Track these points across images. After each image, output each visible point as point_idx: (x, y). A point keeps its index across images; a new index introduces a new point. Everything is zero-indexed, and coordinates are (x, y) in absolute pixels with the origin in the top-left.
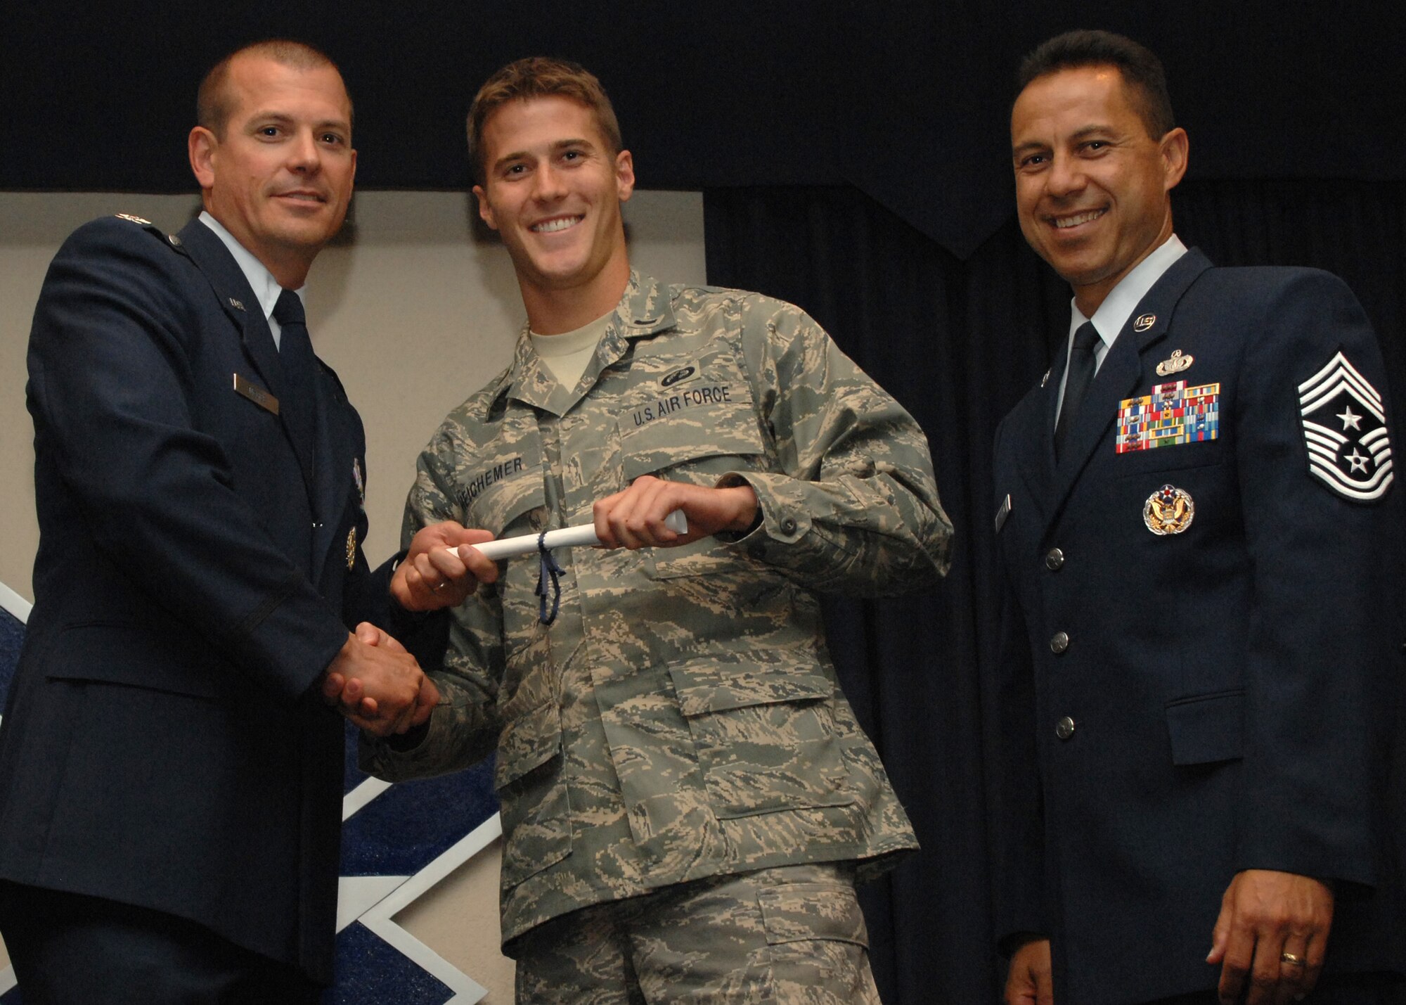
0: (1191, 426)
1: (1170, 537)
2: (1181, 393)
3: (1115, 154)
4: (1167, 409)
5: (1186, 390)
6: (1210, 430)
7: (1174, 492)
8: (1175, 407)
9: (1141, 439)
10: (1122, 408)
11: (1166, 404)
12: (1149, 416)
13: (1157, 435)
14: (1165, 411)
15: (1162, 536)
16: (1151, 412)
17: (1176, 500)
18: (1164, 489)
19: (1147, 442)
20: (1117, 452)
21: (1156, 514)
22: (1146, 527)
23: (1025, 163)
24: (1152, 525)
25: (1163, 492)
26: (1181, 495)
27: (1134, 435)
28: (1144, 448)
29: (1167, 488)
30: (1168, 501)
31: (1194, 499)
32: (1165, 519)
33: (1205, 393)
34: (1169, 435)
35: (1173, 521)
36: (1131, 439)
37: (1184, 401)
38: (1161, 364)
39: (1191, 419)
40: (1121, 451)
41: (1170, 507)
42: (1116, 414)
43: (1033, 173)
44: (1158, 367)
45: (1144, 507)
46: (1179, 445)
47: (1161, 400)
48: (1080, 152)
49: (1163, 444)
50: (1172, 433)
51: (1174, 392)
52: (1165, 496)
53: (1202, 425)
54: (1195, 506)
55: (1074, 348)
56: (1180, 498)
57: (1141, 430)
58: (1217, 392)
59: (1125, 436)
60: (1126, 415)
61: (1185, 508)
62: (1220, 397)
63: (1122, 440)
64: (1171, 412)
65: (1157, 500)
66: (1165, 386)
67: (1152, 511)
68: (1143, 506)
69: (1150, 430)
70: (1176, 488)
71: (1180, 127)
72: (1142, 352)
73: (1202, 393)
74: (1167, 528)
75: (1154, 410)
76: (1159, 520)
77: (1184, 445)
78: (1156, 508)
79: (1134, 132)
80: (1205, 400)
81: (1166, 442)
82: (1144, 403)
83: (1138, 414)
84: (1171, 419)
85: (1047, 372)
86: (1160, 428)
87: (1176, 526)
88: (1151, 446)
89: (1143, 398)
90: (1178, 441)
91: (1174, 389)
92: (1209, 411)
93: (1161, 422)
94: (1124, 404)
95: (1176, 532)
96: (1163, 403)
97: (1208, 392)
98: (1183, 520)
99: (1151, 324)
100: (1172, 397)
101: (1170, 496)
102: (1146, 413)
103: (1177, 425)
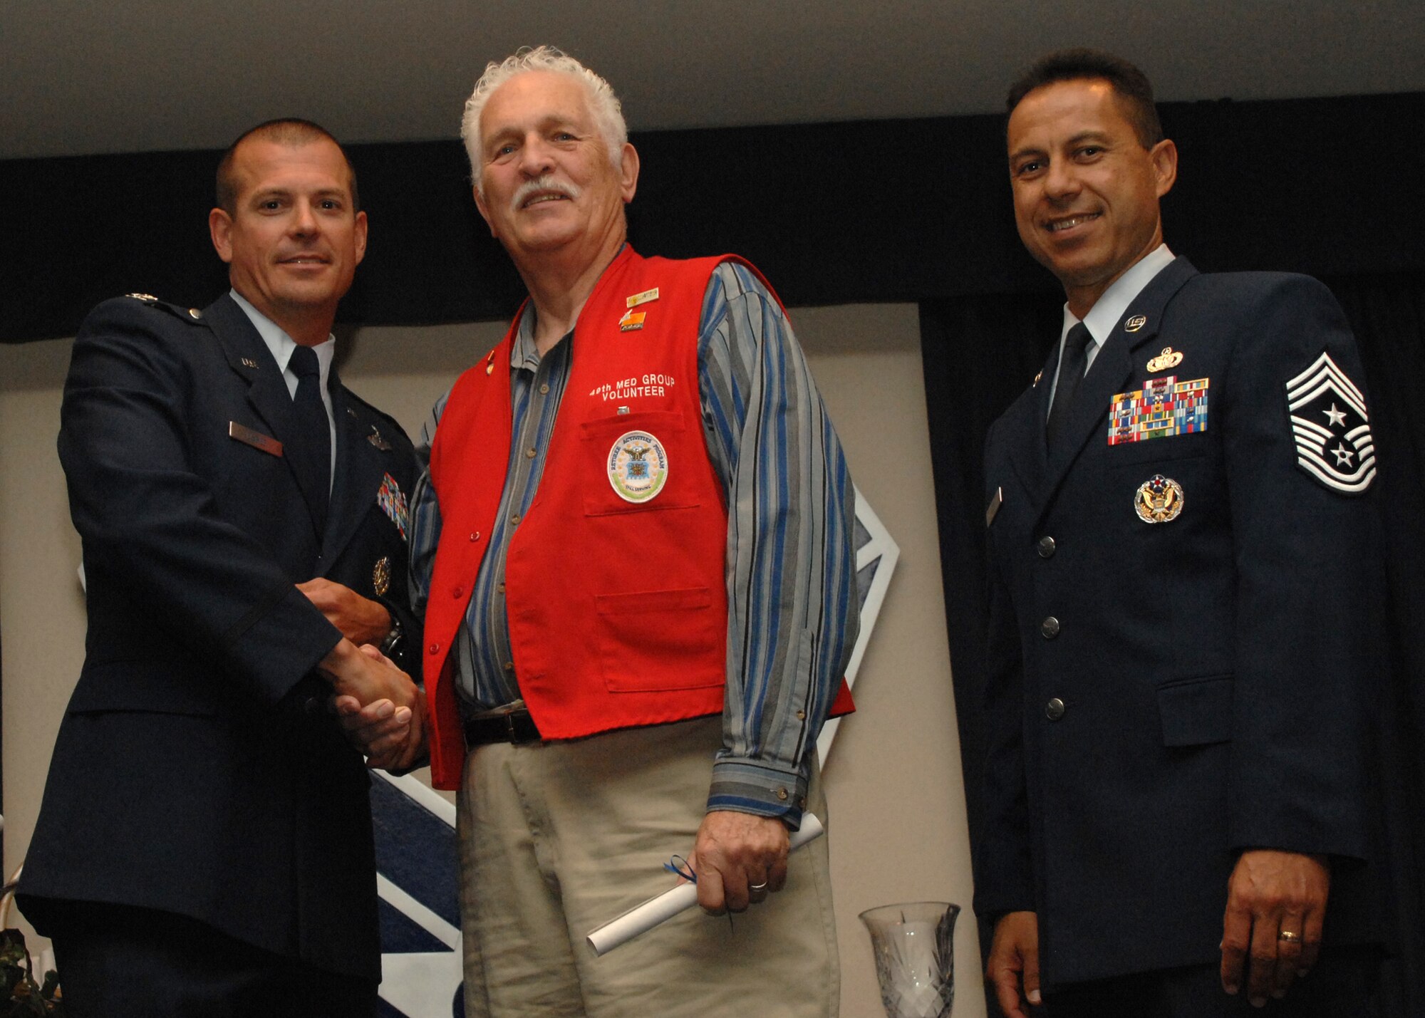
0: (1181, 419)
1: (1160, 525)
2: (1172, 387)
3: (1109, 159)
4: (1158, 403)
5: (1176, 384)
6: (1199, 422)
7: (1164, 482)
8: (1166, 401)
9: (1132, 431)
10: (1114, 402)
11: (1157, 398)
12: (1140, 410)
13: (1147, 428)
14: (1156, 405)
15: (1153, 524)
16: (1142, 405)
17: (1165, 490)
18: (1154, 479)
19: (1138, 434)
20: (1109, 444)
21: (1146, 502)
22: (1137, 515)
23: (1021, 171)
24: (1143, 515)
25: (1153, 482)
26: (1171, 485)
27: (1125, 428)
28: (1135, 440)
29: (1157, 478)
30: (1159, 491)
31: (1183, 488)
32: (1155, 507)
33: (1195, 388)
34: (1160, 428)
35: (1164, 510)
36: (1122, 432)
37: (1175, 395)
38: (1152, 361)
39: (1181, 413)
40: (1113, 443)
41: (1160, 497)
42: (1108, 408)
43: (1030, 180)
44: (1149, 364)
45: (1135, 496)
46: (1168, 437)
47: (1152, 395)
48: (1074, 157)
49: (1154, 436)
50: (1162, 425)
51: (1165, 387)
52: (1155, 486)
53: (1191, 418)
54: (1184, 495)
55: (1066, 346)
56: (1170, 487)
57: (1132, 422)
58: (1207, 387)
59: (1117, 429)
60: (1117, 409)
61: (1175, 497)
62: (1209, 391)
63: (1113, 432)
64: (1161, 405)
65: (1148, 489)
66: (1156, 382)
67: (1143, 500)
68: (1134, 494)
69: (1141, 423)
70: (1166, 478)
71: (1170, 138)
72: (1134, 350)
73: (1191, 387)
74: (1157, 516)
75: (1145, 404)
76: (1150, 509)
77: (1174, 436)
78: (1147, 497)
79: (1127, 141)
80: (1194, 394)
81: (1156, 434)
82: (1136, 397)
83: (1129, 408)
84: (1161, 413)
85: (1039, 373)
86: (1151, 421)
87: (1166, 514)
88: (1141, 439)
89: (1134, 392)
90: (1168, 433)
91: (1165, 384)
92: (1198, 405)
93: (1151, 415)
94: (1116, 398)
95: (1166, 520)
96: (1154, 397)
97: (1197, 387)
98: (1173, 509)
99: (1141, 324)
100: (1163, 392)
101: (1160, 486)
102: (1137, 407)
103: (1167, 418)
